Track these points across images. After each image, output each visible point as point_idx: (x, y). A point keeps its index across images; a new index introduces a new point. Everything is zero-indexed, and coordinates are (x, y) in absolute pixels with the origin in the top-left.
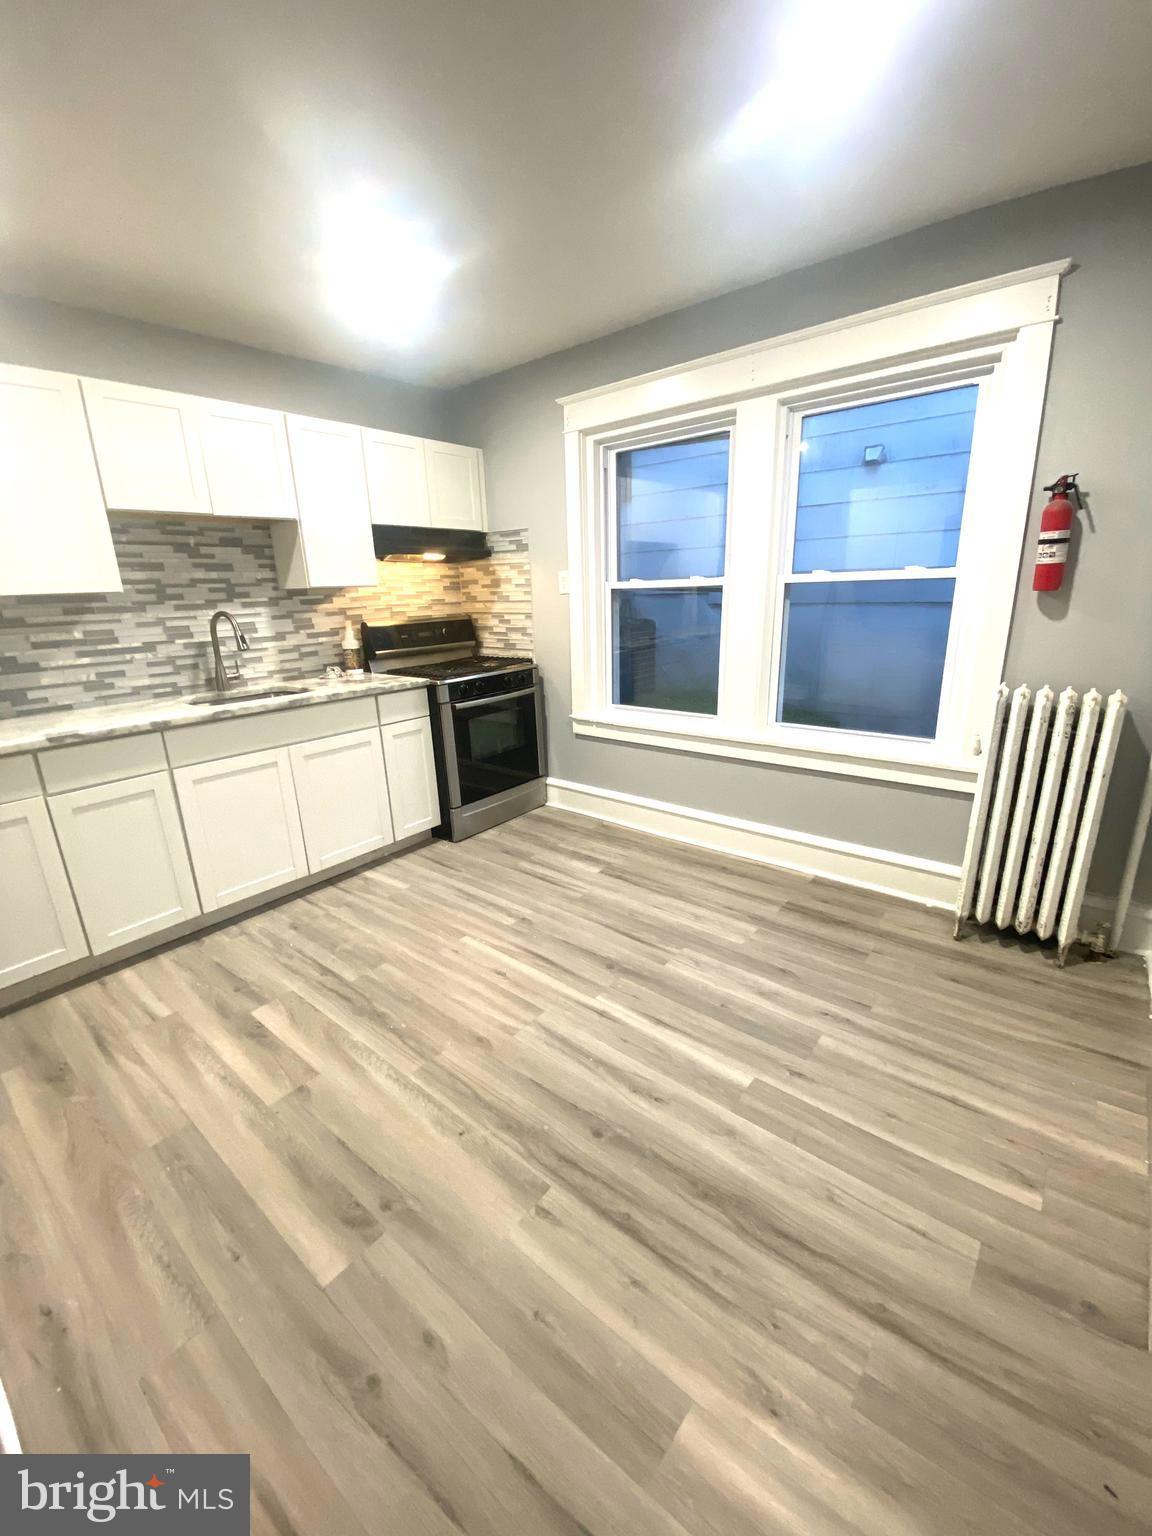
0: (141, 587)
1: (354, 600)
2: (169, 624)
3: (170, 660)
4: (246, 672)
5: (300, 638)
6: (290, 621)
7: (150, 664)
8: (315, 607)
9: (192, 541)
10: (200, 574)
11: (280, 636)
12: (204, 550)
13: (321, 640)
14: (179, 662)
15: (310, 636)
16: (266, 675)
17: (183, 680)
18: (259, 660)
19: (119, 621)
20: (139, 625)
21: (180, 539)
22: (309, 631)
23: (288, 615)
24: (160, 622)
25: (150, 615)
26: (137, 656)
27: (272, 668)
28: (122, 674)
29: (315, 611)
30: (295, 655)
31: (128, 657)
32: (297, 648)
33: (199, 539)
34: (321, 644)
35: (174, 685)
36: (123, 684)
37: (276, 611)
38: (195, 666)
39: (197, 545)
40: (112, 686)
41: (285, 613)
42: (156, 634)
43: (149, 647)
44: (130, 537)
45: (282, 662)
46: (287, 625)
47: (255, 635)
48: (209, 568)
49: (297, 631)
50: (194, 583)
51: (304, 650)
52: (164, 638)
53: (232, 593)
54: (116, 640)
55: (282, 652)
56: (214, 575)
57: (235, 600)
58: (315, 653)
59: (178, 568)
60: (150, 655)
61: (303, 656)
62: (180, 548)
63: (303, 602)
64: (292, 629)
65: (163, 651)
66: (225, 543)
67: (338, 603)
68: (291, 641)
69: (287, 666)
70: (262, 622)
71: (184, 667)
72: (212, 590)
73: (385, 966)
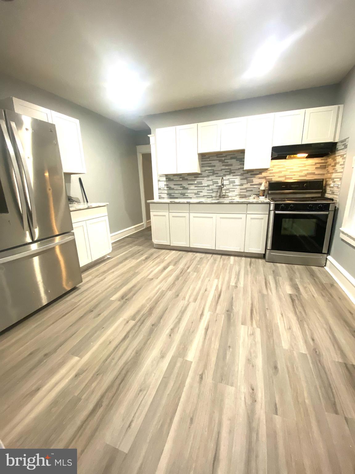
0: (210, 171)
1: (270, 173)
2: (214, 180)
3: (212, 190)
4: (230, 194)
5: (248, 185)
6: (246, 180)
7: (208, 190)
8: (255, 176)
9: (223, 159)
10: (223, 167)
11: (242, 185)
12: (226, 161)
13: (255, 186)
14: (214, 190)
15: (251, 185)
16: (235, 195)
17: (214, 195)
18: (234, 191)
19: (203, 179)
20: (208, 180)
21: (221, 158)
22: (251, 183)
23: (246, 178)
24: (212, 180)
25: (210, 178)
26: (206, 188)
27: (237, 194)
28: (201, 192)
29: (255, 177)
30: (245, 191)
31: (204, 188)
32: (246, 188)
33: (225, 158)
34: (255, 187)
35: (211, 195)
36: (202, 194)
37: (242, 177)
38: (217, 191)
39: (224, 160)
40: (199, 194)
41: (245, 178)
42: (210, 183)
43: (208, 186)
44: (210, 159)
45: (240, 192)
46: (245, 181)
47: (234, 184)
48: (226, 166)
49: (247, 183)
50: (222, 170)
51: (248, 189)
52: (212, 184)
53: (231, 172)
54: (202, 184)
55: (241, 189)
56: (227, 168)
57: (231, 174)
58: (252, 190)
59: (218, 165)
60: (208, 188)
61: (247, 191)
62: (220, 161)
63: (251, 175)
64: (246, 183)
65: (211, 187)
66: (232, 158)
67: (264, 174)
68: (245, 186)
69: (242, 194)
70: (237, 180)
71: (215, 191)
72: (226, 172)
73: (196, 273)
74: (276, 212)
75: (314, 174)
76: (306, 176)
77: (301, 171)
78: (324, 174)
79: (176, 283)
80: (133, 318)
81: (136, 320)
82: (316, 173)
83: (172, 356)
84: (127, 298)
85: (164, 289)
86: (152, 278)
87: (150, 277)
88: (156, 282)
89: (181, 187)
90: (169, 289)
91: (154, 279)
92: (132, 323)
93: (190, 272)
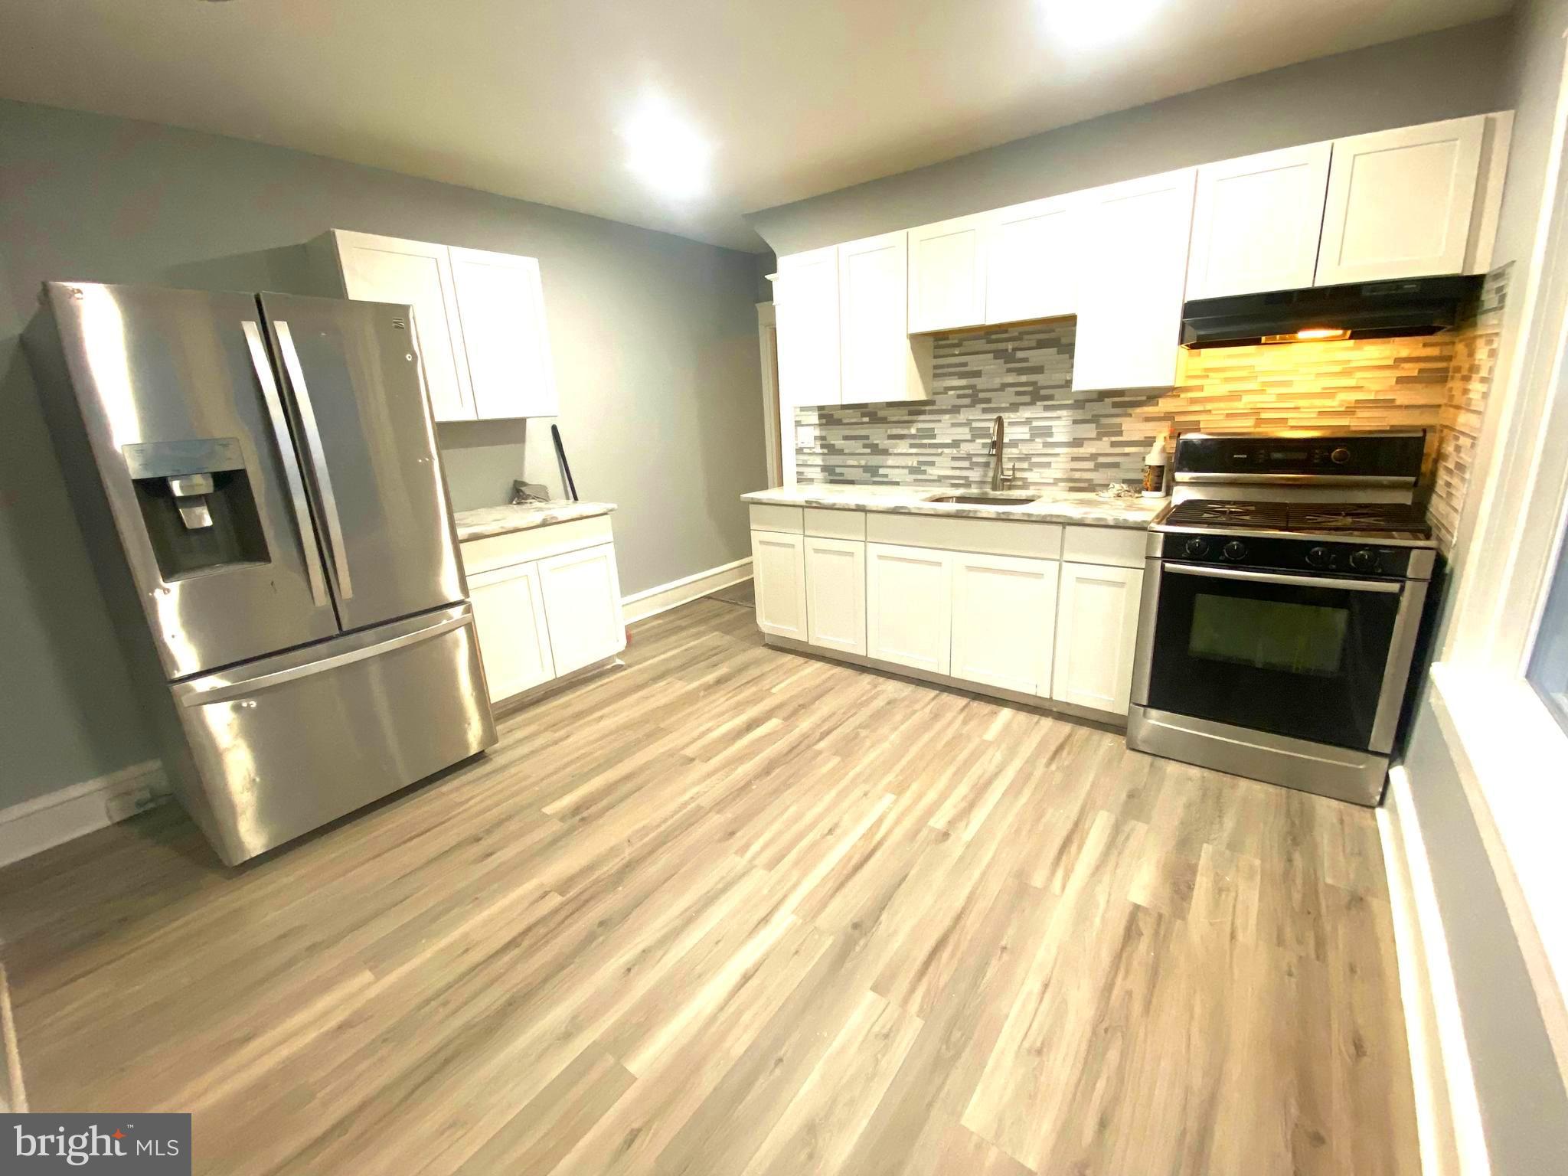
0: (961, 392)
1: (1193, 401)
2: (975, 425)
3: (969, 457)
4: (1032, 476)
5: (1103, 446)
6: (1094, 425)
7: (954, 459)
8: (1130, 411)
9: (1010, 346)
10: (1011, 379)
11: (1077, 442)
12: (1020, 355)
13: (1127, 450)
14: (975, 459)
15: (1113, 444)
16: (1052, 481)
17: (975, 475)
18: (1048, 465)
19: (940, 421)
20: (954, 425)
21: (1001, 346)
22: (1114, 439)
23: (1094, 420)
24: (968, 423)
25: (962, 417)
26: (946, 451)
27: (1059, 475)
28: (932, 464)
29: (1130, 415)
30: (1090, 465)
31: (940, 451)
32: (1093, 457)
33: (1017, 344)
34: (1127, 455)
35: (966, 478)
36: (934, 472)
37: (1079, 415)
38: (987, 465)
39: (1015, 350)
40: (924, 472)
41: (1090, 417)
42: (964, 433)
43: (956, 444)
44: (963, 349)
45: (1072, 470)
46: (1090, 430)
47: (1050, 440)
48: (1020, 371)
49: (1099, 437)
50: (1004, 386)
51: (1101, 460)
52: (969, 437)
53: (1036, 396)
54: (934, 437)
55: (1074, 459)
56: (1024, 379)
57: (1038, 403)
58: (1116, 465)
59: (992, 371)
60: (955, 451)
61: (1099, 466)
62: (999, 354)
63: (1115, 405)
64: (1093, 435)
65: (966, 448)
66: (1041, 345)
67: (1165, 405)
68: (1089, 449)
69: (1077, 475)
70: (1061, 426)
71: (977, 464)
72: (1018, 393)
73: (836, 760)
74: (1167, 565)
75: (1389, 404)
76: (1350, 411)
77: (1329, 393)
78: (1439, 406)
79: (754, 787)
80: (563, 887)
81: (568, 896)
82: (1398, 403)
83: (594, 1041)
84: (585, 814)
85: (703, 804)
86: (693, 756)
87: (689, 752)
88: (701, 769)
89: (865, 446)
90: (719, 805)
91: (697, 762)
92: (555, 900)
93: (820, 753)
